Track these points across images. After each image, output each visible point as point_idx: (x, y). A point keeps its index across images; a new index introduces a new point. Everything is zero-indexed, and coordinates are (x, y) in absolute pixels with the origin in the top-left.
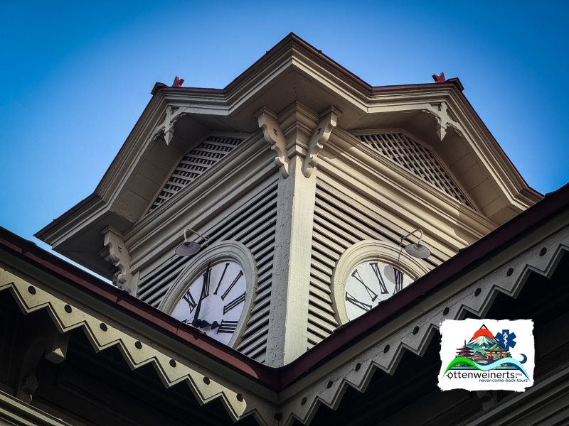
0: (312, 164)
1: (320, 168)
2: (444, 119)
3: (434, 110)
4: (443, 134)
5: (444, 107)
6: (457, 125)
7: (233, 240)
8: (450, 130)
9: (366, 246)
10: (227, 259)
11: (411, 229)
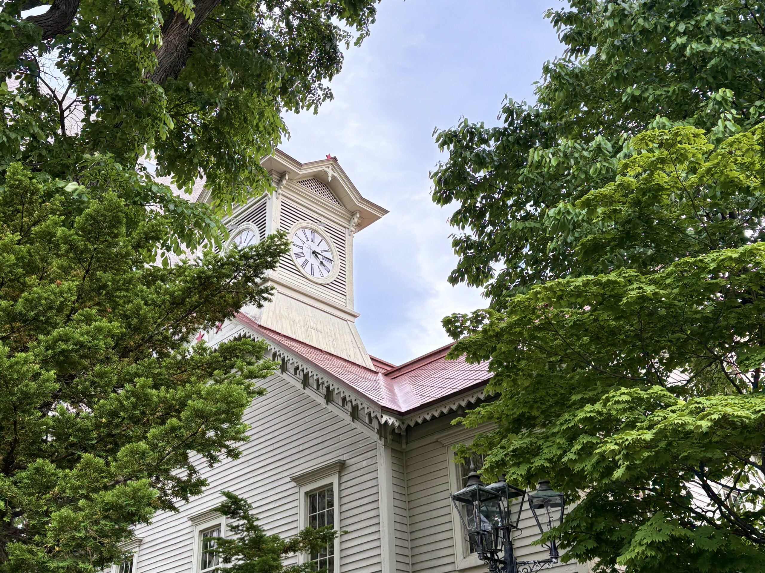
0: (279, 194)
1: (283, 195)
2: (331, 173)
3: (327, 169)
4: (330, 179)
5: (330, 168)
6: (336, 175)
7: (250, 222)
8: (333, 176)
9: (301, 223)
10: (248, 229)
11: (318, 216)
